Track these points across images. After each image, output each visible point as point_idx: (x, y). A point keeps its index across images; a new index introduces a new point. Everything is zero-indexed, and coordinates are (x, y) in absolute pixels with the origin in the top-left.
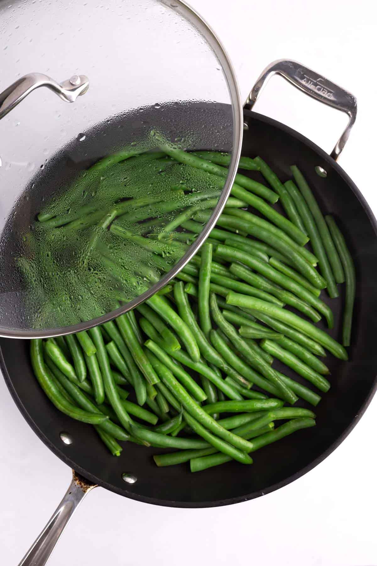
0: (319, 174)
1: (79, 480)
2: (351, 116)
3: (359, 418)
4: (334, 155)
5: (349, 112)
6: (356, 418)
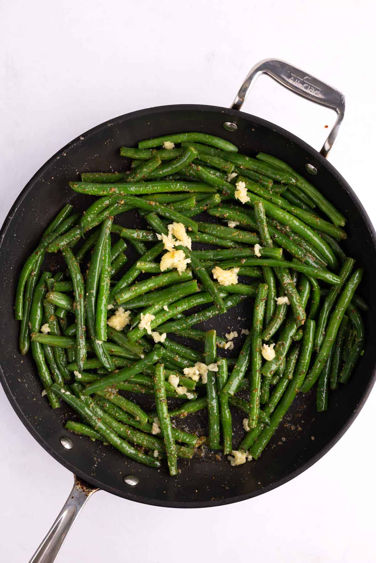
0: (309, 171)
1: (81, 484)
2: (339, 113)
3: (357, 413)
4: (324, 152)
5: (337, 109)
6: (355, 413)
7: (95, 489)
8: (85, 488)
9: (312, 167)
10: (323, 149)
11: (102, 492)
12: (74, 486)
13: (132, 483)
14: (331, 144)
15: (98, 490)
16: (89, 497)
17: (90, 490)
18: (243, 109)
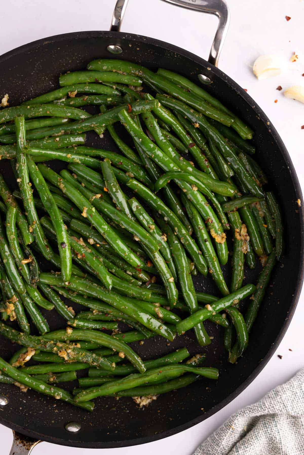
0: (203, 82)
1: (20, 439)
2: (220, 16)
3: (289, 321)
4: (212, 60)
5: (217, 13)
6: (287, 321)
7: (36, 442)
8: (25, 442)
9: (204, 77)
10: (211, 57)
11: (44, 443)
12: (14, 442)
13: (74, 429)
14: (217, 49)
15: (39, 442)
16: (30, 450)
17: (31, 444)
18: (123, 29)
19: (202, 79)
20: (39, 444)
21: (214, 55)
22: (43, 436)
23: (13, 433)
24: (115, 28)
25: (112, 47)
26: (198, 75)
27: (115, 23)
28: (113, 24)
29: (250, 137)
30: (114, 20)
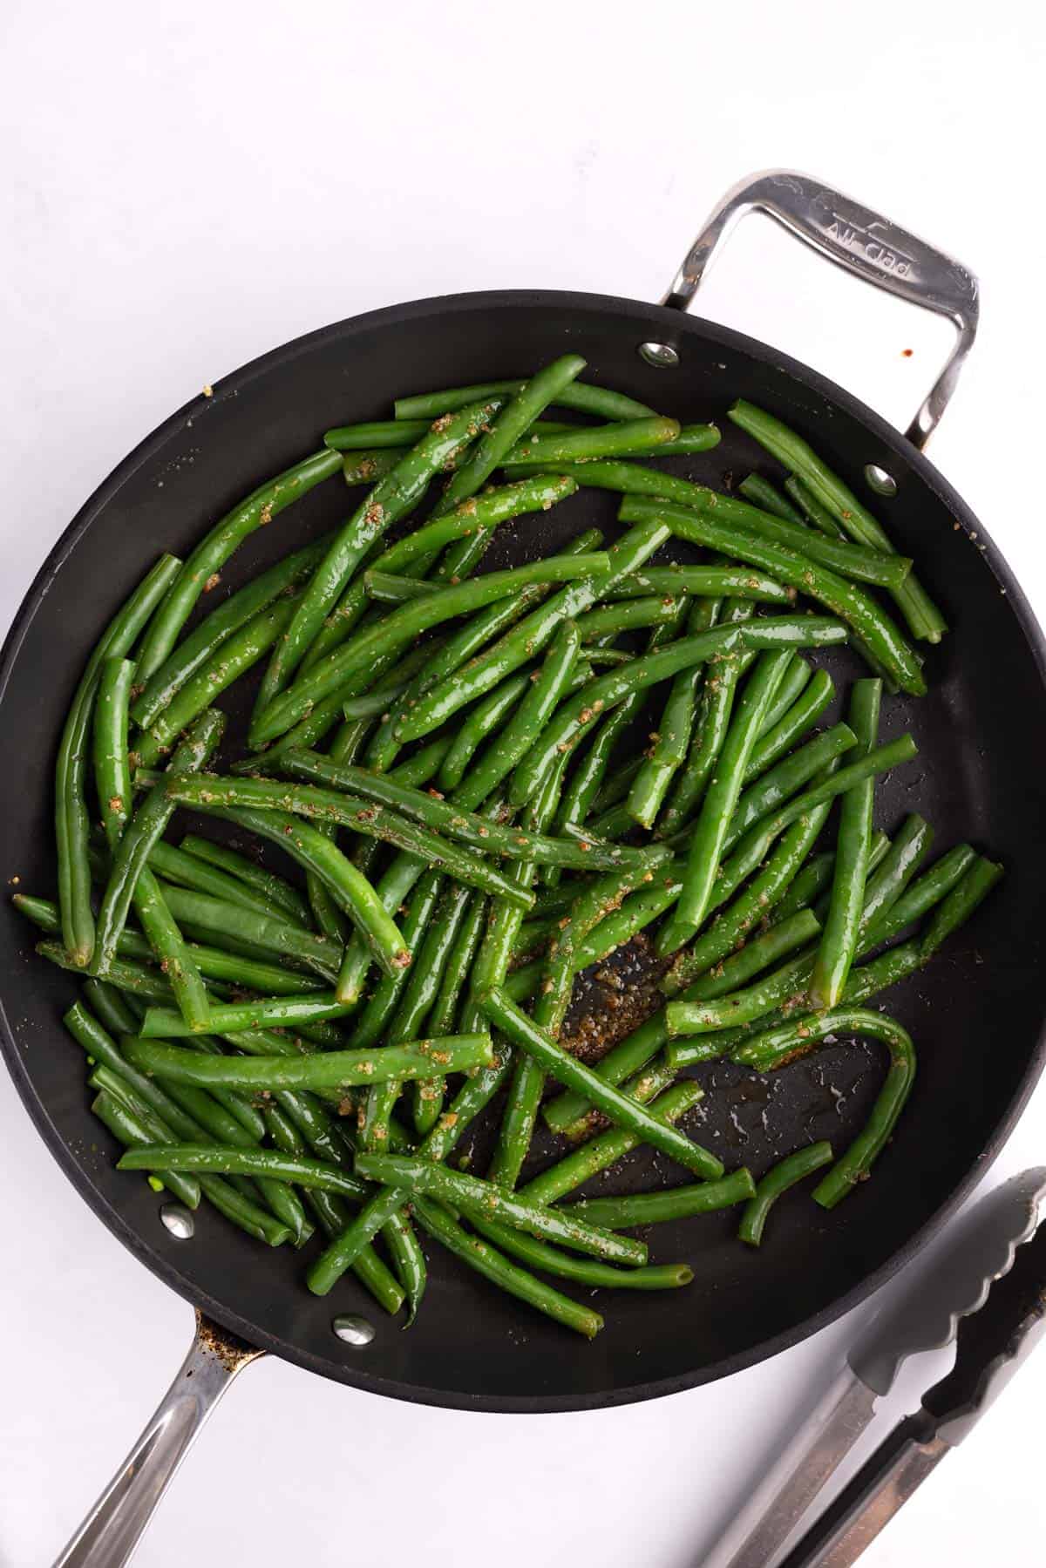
0: (873, 487)
1: (213, 1337)
2: (962, 326)
3: (989, 1161)
6: (980, 1162)
7: (254, 1353)
8: (224, 1349)
9: (881, 475)
10: (915, 427)
11: (272, 1360)
12: (196, 1342)
13: (356, 1337)
14: (936, 413)
15: (260, 1356)
16: (235, 1373)
17: (239, 1356)
18: (695, 309)
19: (876, 480)
20: (259, 1359)
21: (925, 425)
22: (278, 1343)
23: (198, 1319)
24: (677, 302)
25: (654, 348)
26: (868, 467)
27: (682, 289)
28: (676, 291)
29: (935, 637)
30: (681, 280)
